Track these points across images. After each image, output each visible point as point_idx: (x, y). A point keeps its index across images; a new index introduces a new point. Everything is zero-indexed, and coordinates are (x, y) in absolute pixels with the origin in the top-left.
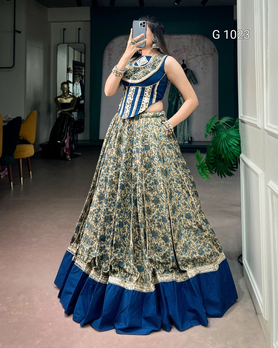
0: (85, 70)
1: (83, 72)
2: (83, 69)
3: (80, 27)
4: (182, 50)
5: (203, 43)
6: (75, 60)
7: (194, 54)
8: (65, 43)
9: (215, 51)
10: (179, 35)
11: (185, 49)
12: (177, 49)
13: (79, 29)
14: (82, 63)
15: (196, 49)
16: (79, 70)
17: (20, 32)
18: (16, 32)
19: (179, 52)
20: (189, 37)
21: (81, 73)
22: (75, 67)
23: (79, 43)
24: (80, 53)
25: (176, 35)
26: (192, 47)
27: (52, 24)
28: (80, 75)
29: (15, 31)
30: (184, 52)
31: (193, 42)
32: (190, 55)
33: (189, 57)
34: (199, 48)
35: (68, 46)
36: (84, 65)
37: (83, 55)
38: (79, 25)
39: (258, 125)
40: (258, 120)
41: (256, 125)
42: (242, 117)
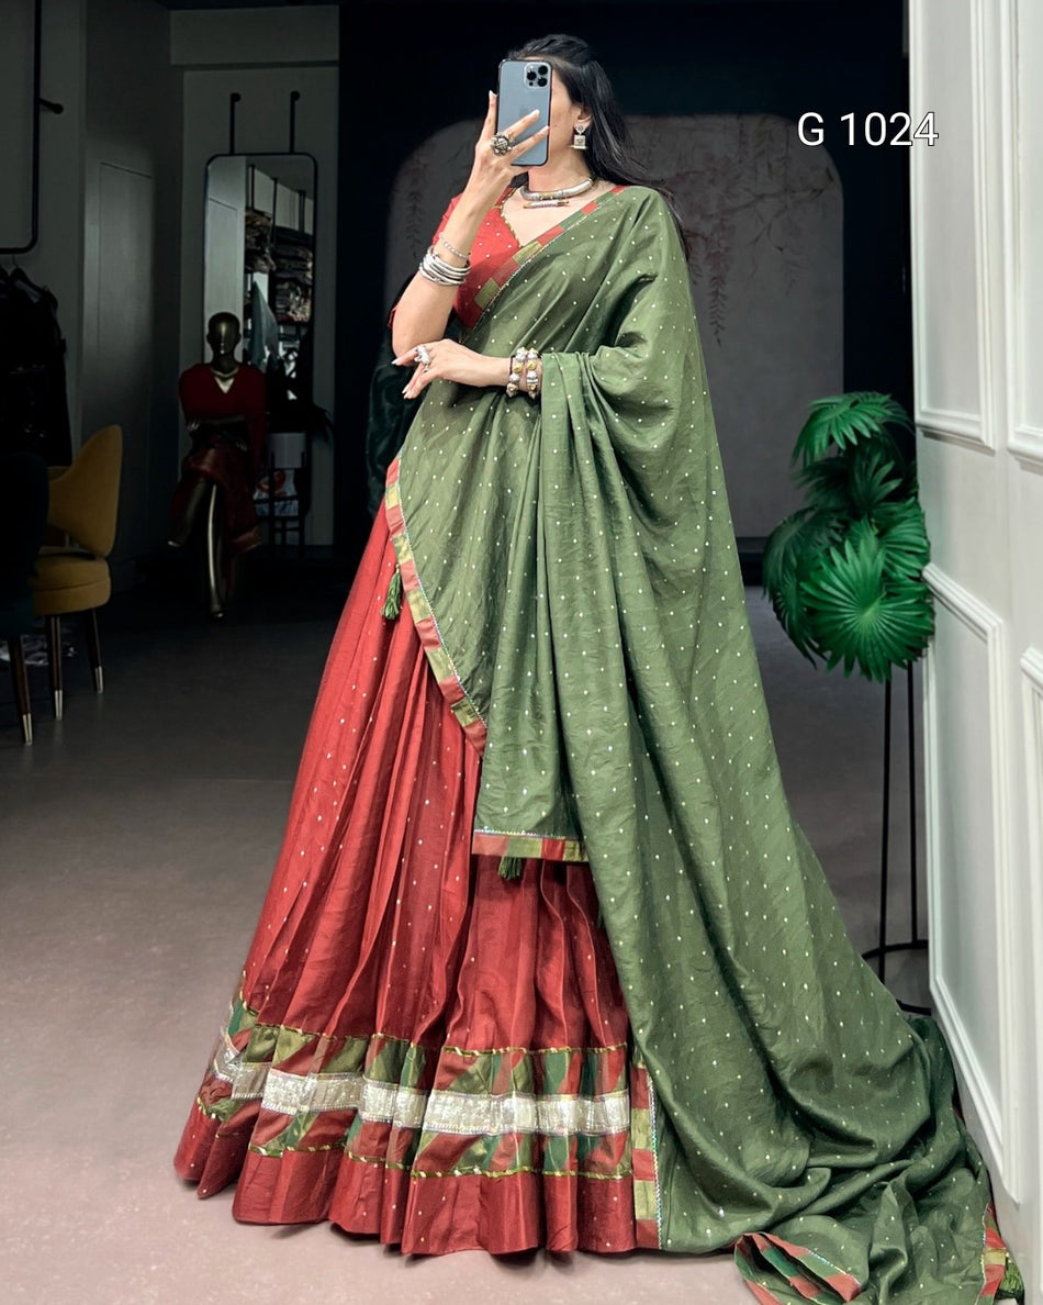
0: (314, 261)
1: (307, 270)
2: (307, 256)
3: (296, 89)
4: (703, 173)
5: (784, 146)
6: (278, 223)
7: (748, 190)
8: (236, 151)
9: (832, 180)
10: (690, 115)
11: (714, 170)
12: (683, 173)
13: (295, 96)
14: (307, 236)
15: (755, 169)
16: (295, 265)
17: (58, 109)
18: (41, 106)
19: (692, 182)
20: (731, 121)
21: (300, 277)
22: (279, 251)
23: (292, 152)
24: (297, 196)
25: (680, 117)
26: (740, 162)
27: (187, 74)
28: (295, 281)
29: (39, 104)
30: (711, 181)
31: (744, 143)
32: (735, 196)
33: (730, 203)
34: (770, 166)
35: (252, 165)
36: (311, 241)
37: (309, 203)
38: (294, 79)
39: (984, 439)
40: (983, 420)
41: (979, 440)
42: (925, 414)
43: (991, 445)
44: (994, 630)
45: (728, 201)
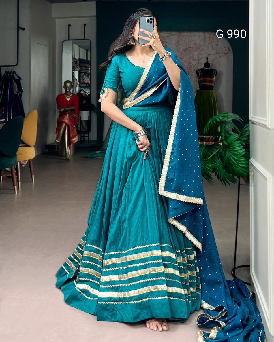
0: (91, 67)
1: (89, 70)
2: (89, 66)
3: (85, 23)
4: (193, 48)
5: (217, 41)
6: (81, 58)
7: (206, 53)
8: (70, 39)
9: (230, 51)
10: (190, 32)
11: (196, 47)
12: (188, 47)
13: (85, 25)
14: (88, 61)
15: (208, 47)
16: (85, 68)
17: (24, 29)
18: (19, 29)
19: (190, 50)
20: (201, 34)
21: (87, 72)
22: (81, 65)
23: (84, 39)
24: (86, 51)
25: (187, 32)
26: (204, 45)
27: (57, 20)
28: (86, 73)
29: (19, 28)
30: (196, 50)
31: (205, 40)
32: (202, 54)
33: (201, 56)
34: (212, 46)
35: (74, 43)
36: (90, 63)
37: (89, 53)
38: (85, 20)
39: (267, 125)
40: (267, 120)
41: (266, 126)
42: (252, 117)
43: (269, 127)
44: (269, 178)
45: (200, 56)
